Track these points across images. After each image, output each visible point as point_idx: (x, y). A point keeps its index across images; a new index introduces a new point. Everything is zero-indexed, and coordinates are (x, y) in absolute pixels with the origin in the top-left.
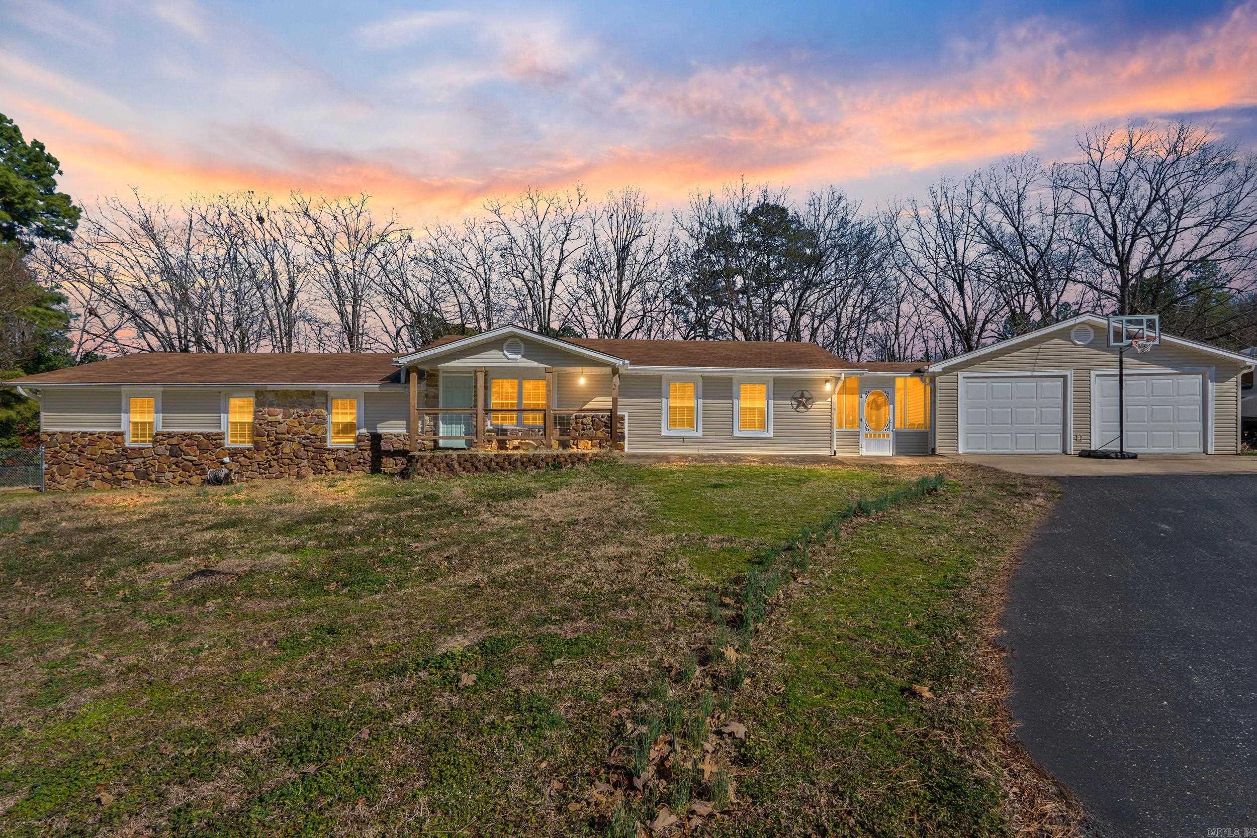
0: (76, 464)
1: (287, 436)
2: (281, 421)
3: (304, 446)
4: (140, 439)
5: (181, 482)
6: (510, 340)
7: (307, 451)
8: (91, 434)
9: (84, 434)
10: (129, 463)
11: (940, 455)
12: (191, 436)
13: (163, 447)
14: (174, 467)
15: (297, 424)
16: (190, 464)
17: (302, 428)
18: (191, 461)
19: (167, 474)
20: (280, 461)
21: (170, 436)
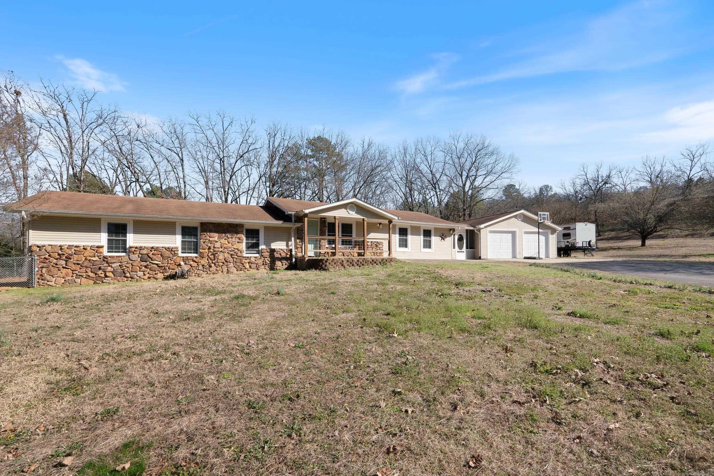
0: (63, 267)
1: (221, 249)
2: (217, 240)
3: (232, 255)
4: (114, 250)
5: (149, 278)
6: (350, 205)
7: (233, 258)
8: (76, 247)
9: (70, 247)
10: (109, 266)
11: (483, 259)
12: (157, 249)
13: (137, 255)
14: (143, 268)
15: (227, 243)
16: (156, 266)
17: (230, 245)
18: (157, 264)
19: (139, 272)
20: (217, 264)
21: (141, 248)
